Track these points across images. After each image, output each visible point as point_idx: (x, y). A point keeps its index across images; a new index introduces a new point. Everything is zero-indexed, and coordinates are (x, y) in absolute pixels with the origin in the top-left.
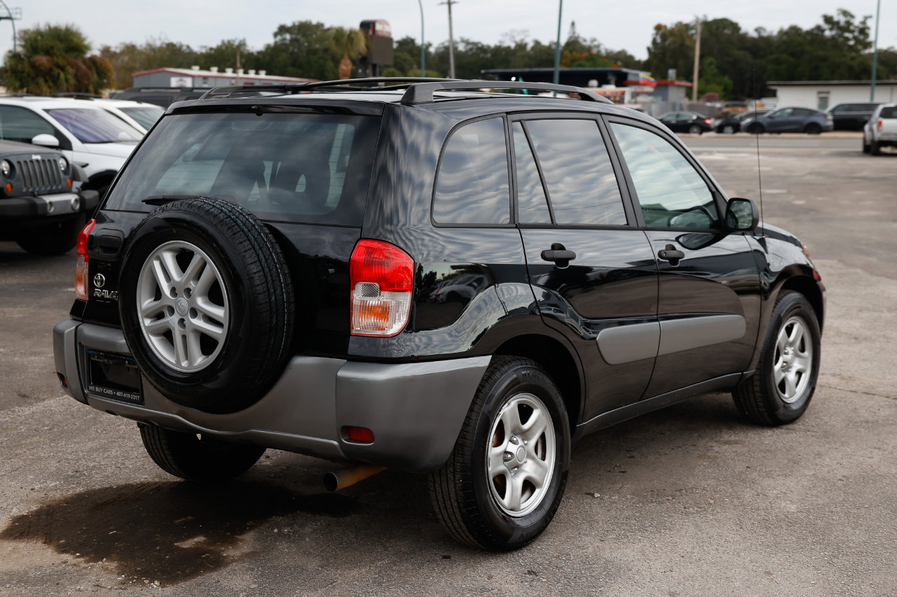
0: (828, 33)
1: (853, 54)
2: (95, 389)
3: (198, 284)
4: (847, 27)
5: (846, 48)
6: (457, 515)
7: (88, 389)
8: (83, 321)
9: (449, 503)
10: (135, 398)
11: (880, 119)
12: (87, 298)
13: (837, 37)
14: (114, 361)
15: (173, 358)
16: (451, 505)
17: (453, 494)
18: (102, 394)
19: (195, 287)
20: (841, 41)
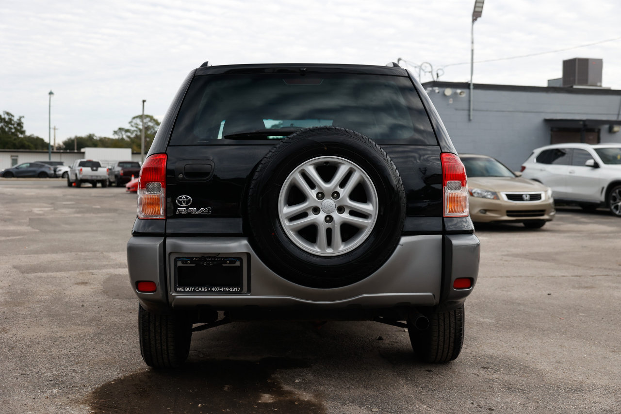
1: (15, 137)
2: (184, 289)
3: (345, 187)
4: (10, 122)
5: (10, 133)
6: (451, 339)
7: (176, 291)
8: (165, 235)
9: (448, 331)
10: (235, 290)
11: (80, 168)
12: (164, 218)
13: (4, 127)
14: (215, 263)
15: (314, 247)
16: (450, 332)
17: (453, 325)
18: (194, 292)
19: (343, 190)
20: (7, 129)
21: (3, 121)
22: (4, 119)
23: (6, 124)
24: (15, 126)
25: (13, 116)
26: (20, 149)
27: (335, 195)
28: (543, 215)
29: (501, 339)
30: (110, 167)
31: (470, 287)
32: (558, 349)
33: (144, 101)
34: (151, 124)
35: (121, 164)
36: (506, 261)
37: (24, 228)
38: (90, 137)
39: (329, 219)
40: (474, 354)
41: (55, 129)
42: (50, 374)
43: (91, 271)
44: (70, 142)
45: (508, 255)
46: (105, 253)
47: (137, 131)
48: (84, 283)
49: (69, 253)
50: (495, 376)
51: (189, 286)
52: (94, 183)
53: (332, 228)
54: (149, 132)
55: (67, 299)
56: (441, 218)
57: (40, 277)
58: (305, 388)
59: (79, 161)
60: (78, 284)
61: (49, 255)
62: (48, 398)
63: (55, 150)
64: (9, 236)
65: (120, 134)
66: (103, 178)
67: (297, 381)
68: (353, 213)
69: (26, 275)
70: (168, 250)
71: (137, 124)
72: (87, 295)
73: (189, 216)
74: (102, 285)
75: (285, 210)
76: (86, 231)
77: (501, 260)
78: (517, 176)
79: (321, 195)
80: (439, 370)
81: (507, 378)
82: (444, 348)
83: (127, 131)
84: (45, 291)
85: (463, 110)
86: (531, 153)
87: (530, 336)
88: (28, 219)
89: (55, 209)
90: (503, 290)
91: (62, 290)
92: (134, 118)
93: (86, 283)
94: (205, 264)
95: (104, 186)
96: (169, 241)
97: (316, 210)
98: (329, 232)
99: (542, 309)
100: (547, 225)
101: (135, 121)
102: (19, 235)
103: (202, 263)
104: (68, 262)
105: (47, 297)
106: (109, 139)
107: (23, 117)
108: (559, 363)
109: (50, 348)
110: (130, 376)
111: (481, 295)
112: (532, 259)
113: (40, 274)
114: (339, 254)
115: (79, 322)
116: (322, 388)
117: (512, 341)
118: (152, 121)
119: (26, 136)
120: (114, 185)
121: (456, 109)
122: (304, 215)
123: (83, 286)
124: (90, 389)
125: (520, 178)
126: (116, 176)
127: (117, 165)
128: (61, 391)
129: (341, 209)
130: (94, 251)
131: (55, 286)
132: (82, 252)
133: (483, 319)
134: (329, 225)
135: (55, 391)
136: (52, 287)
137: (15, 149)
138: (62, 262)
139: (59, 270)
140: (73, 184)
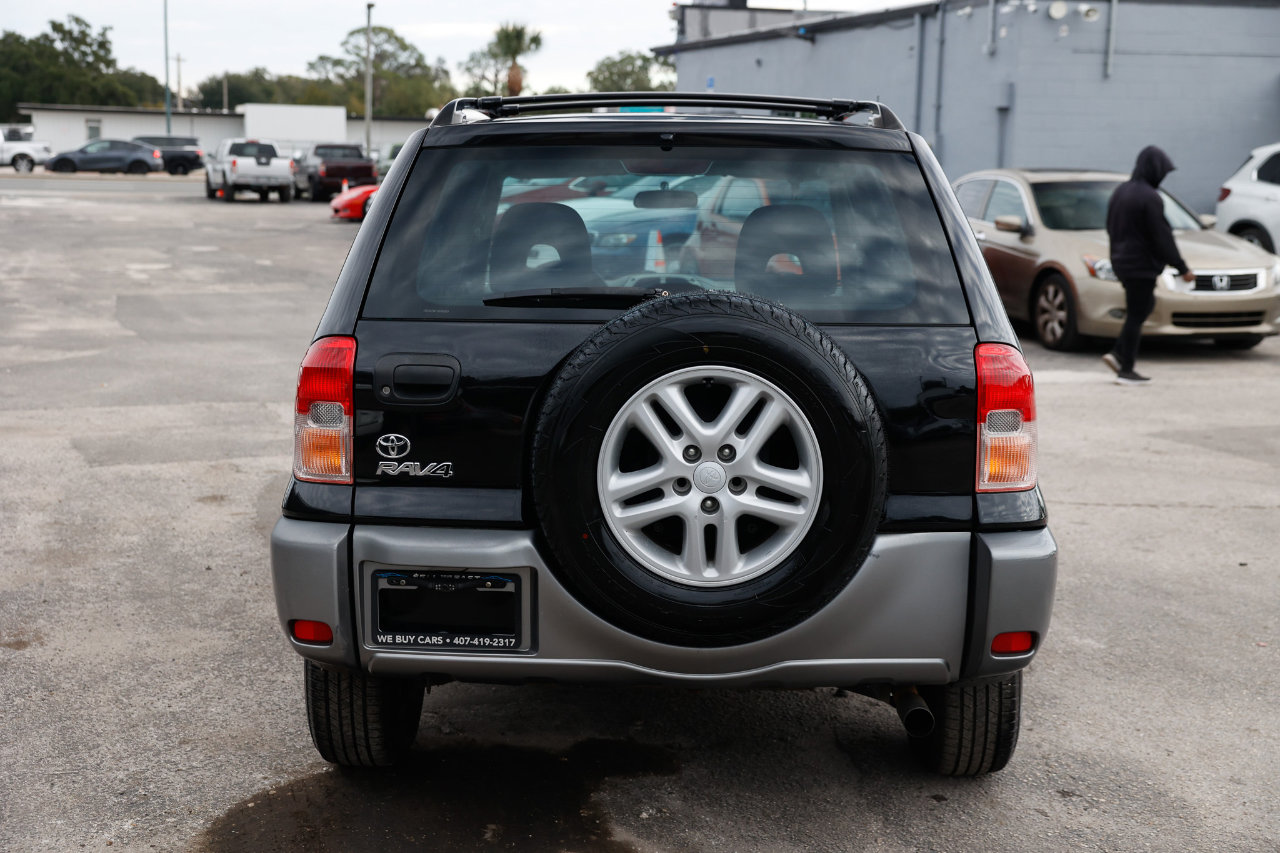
0: (59, 45)
1: (95, 74)
2: (394, 639)
3: (749, 436)
4: (82, 39)
5: (84, 65)
6: (989, 735)
7: (375, 641)
8: (353, 520)
9: (984, 719)
10: (505, 643)
11: (233, 158)
12: (349, 480)
13: (70, 50)
14: (460, 585)
15: (676, 566)
16: (987, 722)
17: (994, 707)
18: (414, 646)
19: (743, 441)
20: (76, 55)
21: (68, 36)
22: (70, 33)
23: (74, 45)
24: (95, 48)
25: (87, 26)
26: (106, 104)
27: (727, 453)
28: (1257, 323)
29: (1114, 702)
30: (298, 155)
31: (1029, 651)
32: (1241, 739)
33: (370, 6)
34: (389, 48)
35: (321, 151)
36: (1158, 452)
37: (105, 326)
38: (258, 75)
39: (711, 505)
40: (1046, 747)
41: (179, 60)
42: (121, 775)
43: (236, 461)
44: (214, 84)
45: (1162, 435)
46: (271, 406)
47: (358, 64)
48: (217, 499)
49: (193, 404)
50: (1086, 819)
51: (404, 631)
52: (264, 192)
53: (716, 524)
54: (385, 66)
55: (176, 549)
56: (968, 500)
57: (125, 479)
58: (661, 837)
59: (229, 143)
60: (203, 500)
61: (150, 409)
62: (111, 843)
63: (181, 109)
64: (70, 349)
65: (322, 69)
66: (281, 181)
67: (644, 815)
68: (767, 492)
69: (97, 469)
70: (358, 557)
71: (357, 47)
72: (221, 534)
73: (404, 480)
74: (254, 505)
75: (614, 483)
76: (233, 338)
77: (1146, 449)
78: (1204, 227)
79: (694, 453)
80: (960, 796)
81: (1112, 827)
82: (972, 754)
83: (337, 63)
84: (132, 521)
85: (1092, 51)
86: (1246, 157)
87: (1182, 696)
88: (115, 298)
89: (175, 268)
90: (1137, 548)
91: (170, 519)
92: (352, 33)
93: (222, 498)
94: (438, 587)
95: (284, 198)
96: (361, 534)
97: (683, 485)
98: (711, 533)
99: (1220, 613)
100: (1266, 345)
101: (354, 40)
102: (93, 347)
103: (430, 586)
104: (189, 431)
105: (135, 539)
106: (298, 79)
107: (111, 28)
108: (1239, 782)
109: (128, 693)
110: (290, 786)
111: (1083, 563)
112: (1219, 449)
113: (126, 468)
114: (735, 581)
115: (195, 616)
116: (697, 837)
117: (1138, 711)
118: (393, 41)
119: (117, 70)
120: (305, 195)
121: (1076, 51)
122: (654, 494)
123: (214, 507)
124: (202, 822)
125: (1210, 232)
126: (311, 178)
127: (310, 153)
128: (140, 825)
129: (738, 484)
130: (247, 400)
131: (156, 505)
132: (223, 400)
133: (1081, 638)
134: (711, 518)
135: (128, 825)
136: (149, 508)
137: (93, 103)
138: (175, 431)
139: (167, 456)
140: (218, 194)
